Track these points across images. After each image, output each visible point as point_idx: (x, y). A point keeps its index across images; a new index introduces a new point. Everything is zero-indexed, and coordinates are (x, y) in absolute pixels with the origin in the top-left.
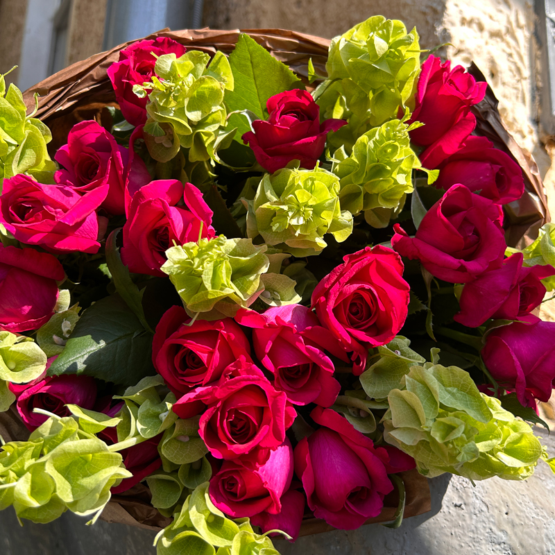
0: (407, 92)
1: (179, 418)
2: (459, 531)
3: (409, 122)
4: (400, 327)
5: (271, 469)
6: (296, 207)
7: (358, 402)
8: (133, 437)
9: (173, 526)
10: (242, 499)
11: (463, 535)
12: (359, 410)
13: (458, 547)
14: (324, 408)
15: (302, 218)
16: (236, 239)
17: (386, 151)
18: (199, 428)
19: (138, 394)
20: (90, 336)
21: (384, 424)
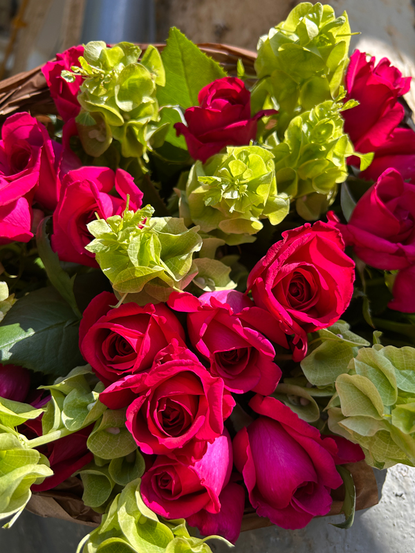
0: (337, 81)
1: (108, 409)
2: (401, 521)
3: (344, 101)
4: (345, 307)
5: (209, 463)
6: (230, 180)
7: (299, 390)
8: (58, 429)
9: (100, 530)
10: (177, 497)
11: (405, 525)
12: (299, 398)
13: (401, 538)
14: (264, 396)
15: (236, 193)
16: (167, 218)
17: (319, 133)
18: (126, 420)
19: (63, 383)
20: (18, 324)
21: (329, 413)
